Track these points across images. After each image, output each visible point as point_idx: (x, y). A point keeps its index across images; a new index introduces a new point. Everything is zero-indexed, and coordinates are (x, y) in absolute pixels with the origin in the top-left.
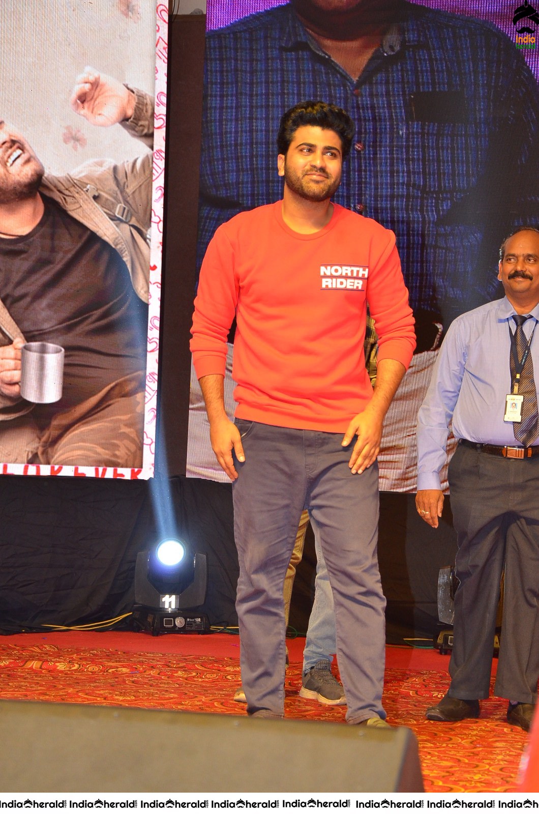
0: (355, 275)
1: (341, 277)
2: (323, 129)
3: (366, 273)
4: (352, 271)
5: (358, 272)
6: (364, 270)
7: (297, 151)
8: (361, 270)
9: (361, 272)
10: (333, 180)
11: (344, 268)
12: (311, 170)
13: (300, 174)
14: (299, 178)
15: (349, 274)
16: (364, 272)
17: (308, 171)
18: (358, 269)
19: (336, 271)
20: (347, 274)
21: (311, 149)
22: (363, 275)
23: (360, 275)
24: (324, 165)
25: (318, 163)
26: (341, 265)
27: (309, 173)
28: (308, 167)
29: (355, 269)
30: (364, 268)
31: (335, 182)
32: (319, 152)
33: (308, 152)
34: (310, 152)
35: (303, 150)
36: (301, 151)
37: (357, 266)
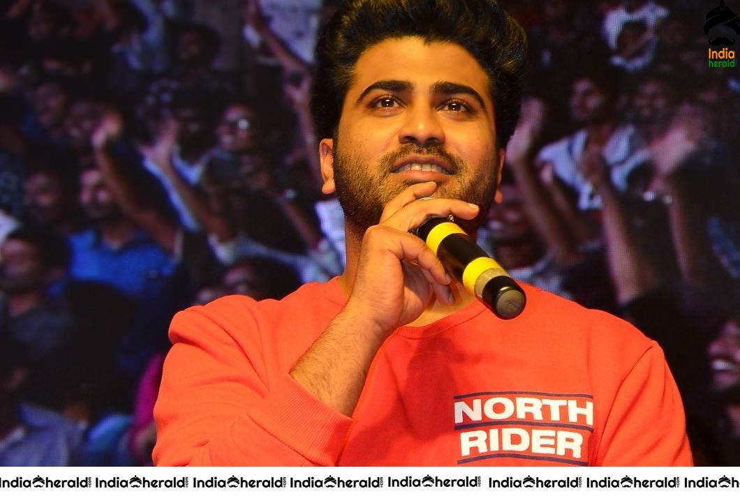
1: (513, 422)
2: (428, 40)
3: (589, 411)
4: (546, 410)
5: (564, 411)
6: (581, 405)
7: (362, 107)
8: (572, 404)
10: (468, 178)
12: (404, 151)
13: (373, 169)
15: (538, 416)
16: (581, 411)
17: (394, 156)
18: (563, 402)
19: (499, 408)
20: (529, 415)
21: (399, 93)
22: (581, 417)
23: (573, 418)
24: (437, 133)
25: (421, 128)
26: (512, 395)
27: (399, 161)
28: (395, 147)
29: (555, 405)
30: (581, 399)
31: (473, 186)
32: (421, 100)
33: (391, 104)
34: (396, 105)
35: (377, 102)
36: (372, 105)
37: (559, 395)
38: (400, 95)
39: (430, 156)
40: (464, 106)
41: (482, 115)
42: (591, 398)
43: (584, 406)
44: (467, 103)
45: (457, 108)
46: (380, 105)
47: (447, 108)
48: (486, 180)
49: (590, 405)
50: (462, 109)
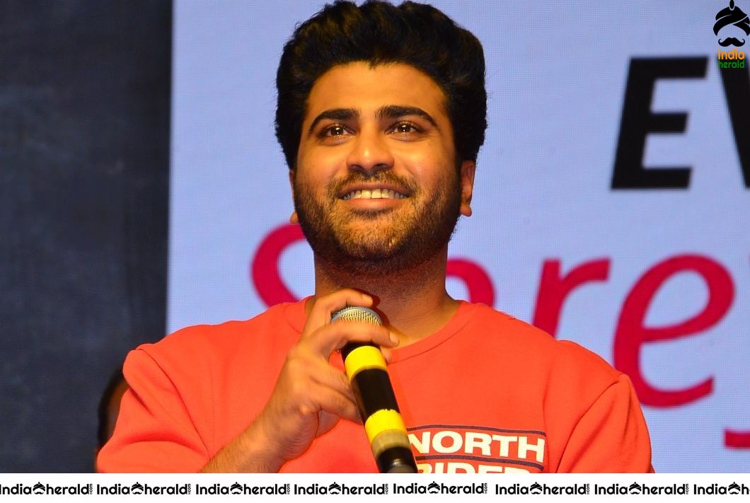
0: (504, 452)
2: (373, 65)
3: (539, 448)
4: (495, 446)
5: (514, 447)
6: (532, 441)
8: (523, 440)
9: (524, 447)
10: (422, 199)
11: (470, 436)
12: (351, 178)
13: (323, 198)
14: (322, 207)
16: (532, 447)
17: (345, 182)
18: (514, 439)
19: (447, 442)
20: (478, 450)
21: (346, 121)
24: (383, 158)
25: (368, 156)
26: (462, 429)
27: (345, 188)
28: (342, 174)
29: (505, 441)
30: (532, 436)
31: (429, 206)
32: (369, 126)
33: (341, 132)
34: (345, 132)
35: (327, 132)
36: (322, 135)
37: (510, 431)
38: (348, 122)
39: (378, 182)
40: (413, 127)
41: (434, 133)
42: (543, 435)
43: (535, 443)
44: (416, 124)
45: (408, 129)
46: (329, 134)
47: (396, 130)
48: (443, 198)
49: (541, 442)
50: (412, 130)
